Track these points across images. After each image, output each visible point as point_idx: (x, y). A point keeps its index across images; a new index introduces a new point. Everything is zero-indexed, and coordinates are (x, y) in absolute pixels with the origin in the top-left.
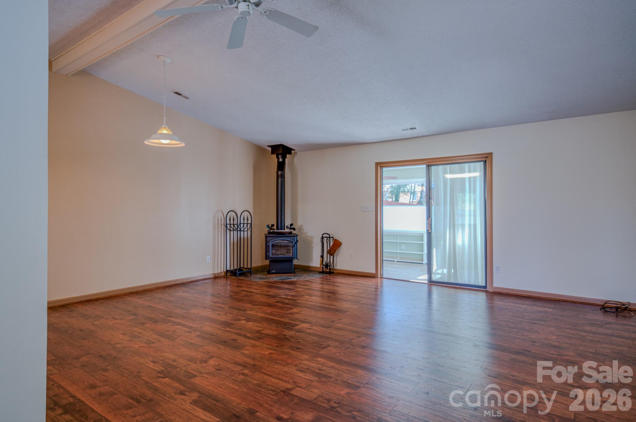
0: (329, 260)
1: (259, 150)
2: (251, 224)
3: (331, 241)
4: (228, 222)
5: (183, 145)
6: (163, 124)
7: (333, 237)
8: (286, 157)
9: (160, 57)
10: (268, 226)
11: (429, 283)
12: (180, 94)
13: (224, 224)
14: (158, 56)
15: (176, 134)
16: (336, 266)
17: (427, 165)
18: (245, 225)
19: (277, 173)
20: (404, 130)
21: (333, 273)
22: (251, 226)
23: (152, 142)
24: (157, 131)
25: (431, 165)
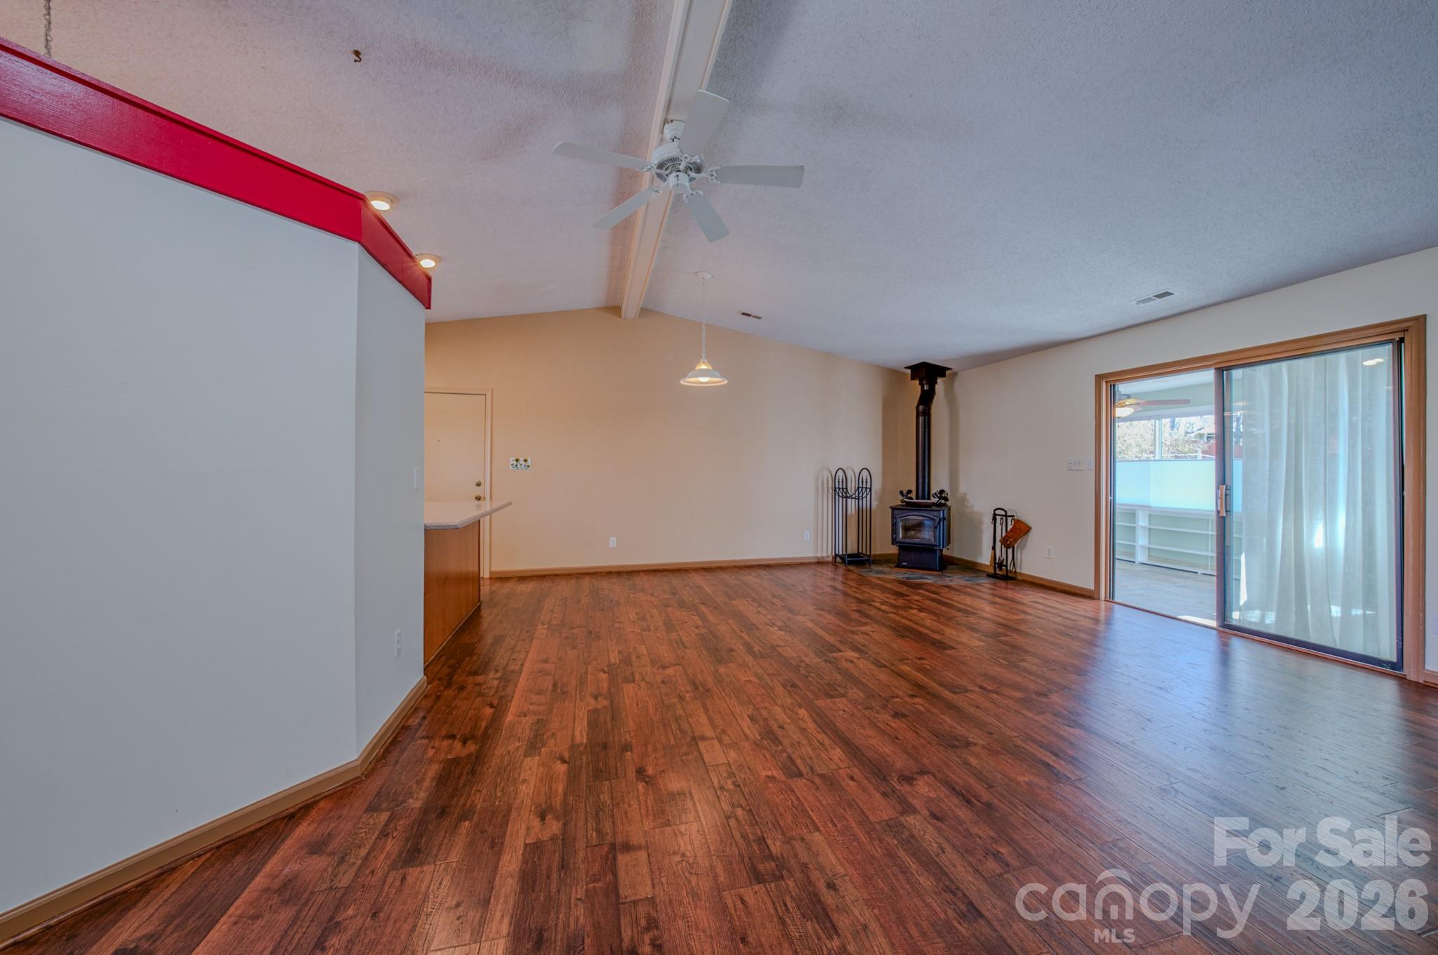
0: (1004, 556)
1: (892, 375)
2: (870, 489)
3: (1009, 522)
4: (837, 486)
5: (726, 382)
6: (701, 357)
7: (1013, 516)
8: (936, 382)
9: (699, 274)
10: (901, 493)
11: (1222, 629)
12: (749, 315)
13: (832, 488)
14: (696, 273)
15: (718, 369)
16: (1020, 568)
17: (1216, 369)
18: (864, 489)
19: (917, 407)
20: (1143, 301)
21: (1014, 579)
22: (870, 491)
23: (691, 381)
24: (694, 368)
25: (1229, 368)
